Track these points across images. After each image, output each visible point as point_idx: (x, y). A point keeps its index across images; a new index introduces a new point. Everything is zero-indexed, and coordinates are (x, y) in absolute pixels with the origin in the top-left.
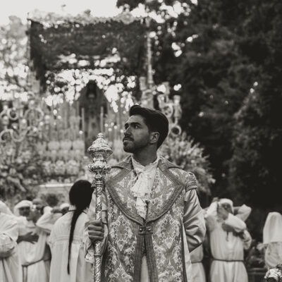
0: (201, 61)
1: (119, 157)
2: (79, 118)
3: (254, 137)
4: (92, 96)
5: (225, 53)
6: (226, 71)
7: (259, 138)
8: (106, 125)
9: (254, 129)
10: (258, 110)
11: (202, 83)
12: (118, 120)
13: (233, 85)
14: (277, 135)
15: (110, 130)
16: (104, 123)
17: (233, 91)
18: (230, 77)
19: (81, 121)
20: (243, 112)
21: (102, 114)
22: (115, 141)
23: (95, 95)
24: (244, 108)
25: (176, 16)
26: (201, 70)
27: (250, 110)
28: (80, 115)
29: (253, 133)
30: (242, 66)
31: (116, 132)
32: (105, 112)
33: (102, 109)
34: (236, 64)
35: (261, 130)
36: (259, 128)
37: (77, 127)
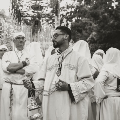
0: (77, 25)
1: (44, 48)
2: (30, 33)
3: (93, 47)
4: (36, 26)
5: (84, 22)
6: (84, 28)
7: (94, 47)
8: (40, 36)
9: (93, 44)
10: (95, 38)
11: (77, 32)
12: (45, 34)
13: (86, 32)
14: (101, 46)
15: (41, 37)
16: (39, 35)
17: (86, 34)
18: (85, 30)
19: (30, 34)
20: (90, 39)
21: (39, 31)
22: (43, 42)
23: (38, 25)
24: (90, 37)
25: (70, 12)
26: (76, 28)
27: (92, 38)
28: (31, 32)
29: (93, 46)
30: (89, 26)
31: (44, 38)
32: (41, 31)
33: (39, 30)
34: (88, 26)
35: (95, 45)
36: (95, 44)
37: (28, 36)
